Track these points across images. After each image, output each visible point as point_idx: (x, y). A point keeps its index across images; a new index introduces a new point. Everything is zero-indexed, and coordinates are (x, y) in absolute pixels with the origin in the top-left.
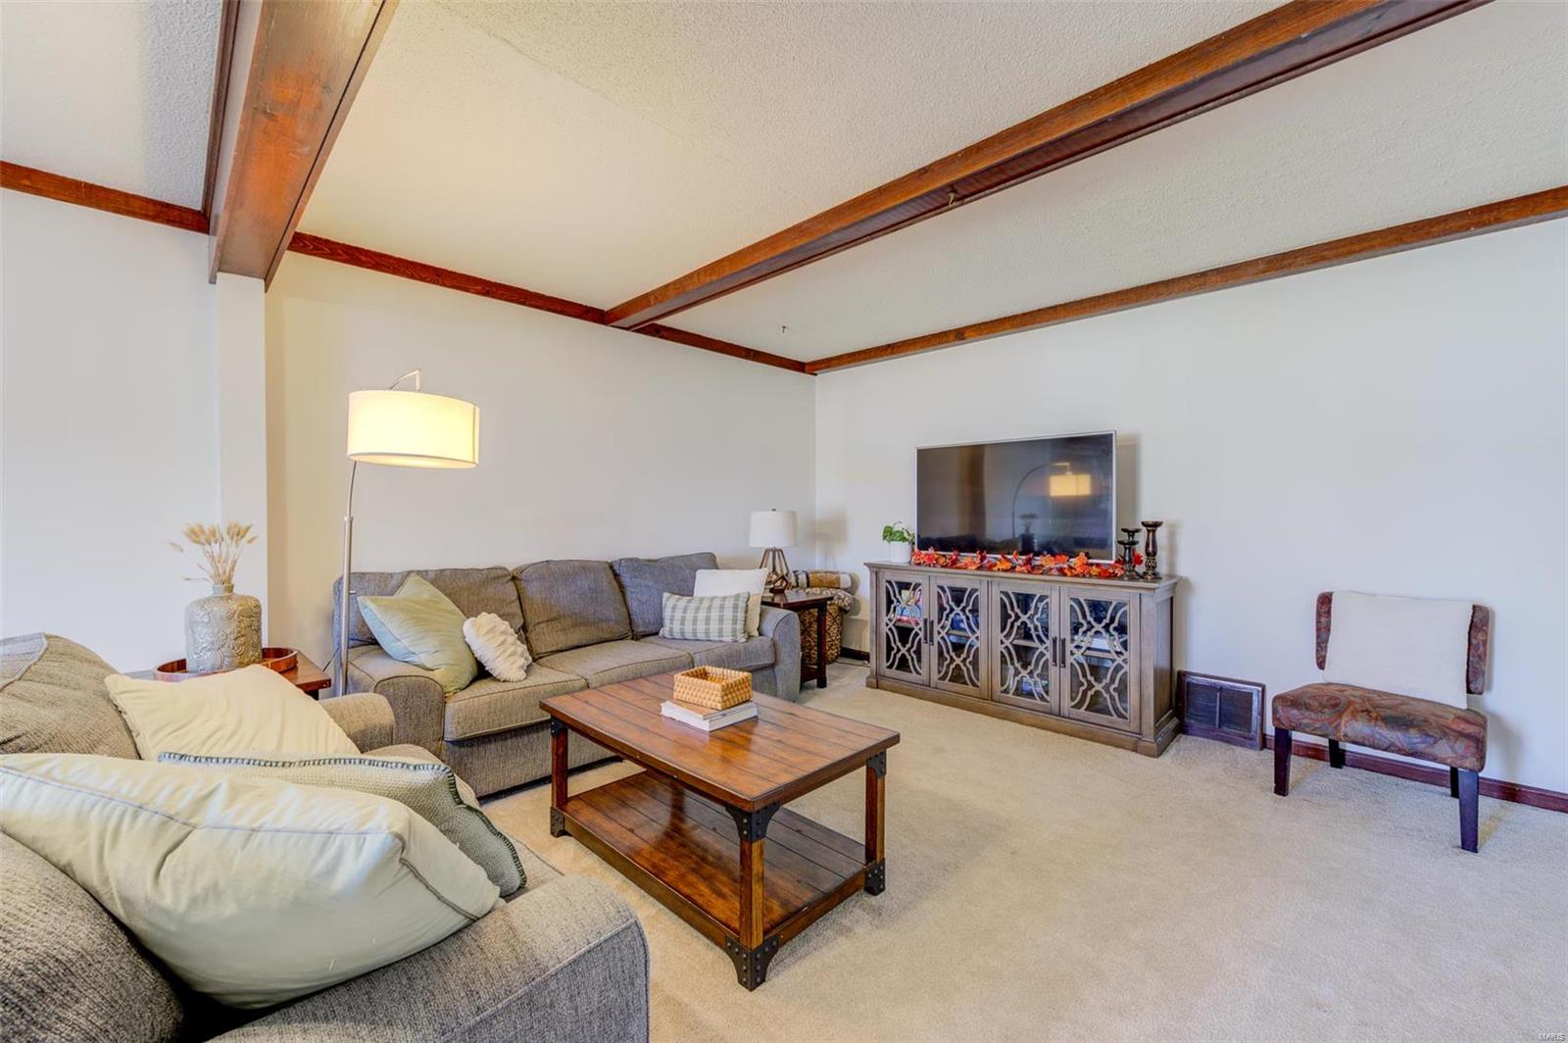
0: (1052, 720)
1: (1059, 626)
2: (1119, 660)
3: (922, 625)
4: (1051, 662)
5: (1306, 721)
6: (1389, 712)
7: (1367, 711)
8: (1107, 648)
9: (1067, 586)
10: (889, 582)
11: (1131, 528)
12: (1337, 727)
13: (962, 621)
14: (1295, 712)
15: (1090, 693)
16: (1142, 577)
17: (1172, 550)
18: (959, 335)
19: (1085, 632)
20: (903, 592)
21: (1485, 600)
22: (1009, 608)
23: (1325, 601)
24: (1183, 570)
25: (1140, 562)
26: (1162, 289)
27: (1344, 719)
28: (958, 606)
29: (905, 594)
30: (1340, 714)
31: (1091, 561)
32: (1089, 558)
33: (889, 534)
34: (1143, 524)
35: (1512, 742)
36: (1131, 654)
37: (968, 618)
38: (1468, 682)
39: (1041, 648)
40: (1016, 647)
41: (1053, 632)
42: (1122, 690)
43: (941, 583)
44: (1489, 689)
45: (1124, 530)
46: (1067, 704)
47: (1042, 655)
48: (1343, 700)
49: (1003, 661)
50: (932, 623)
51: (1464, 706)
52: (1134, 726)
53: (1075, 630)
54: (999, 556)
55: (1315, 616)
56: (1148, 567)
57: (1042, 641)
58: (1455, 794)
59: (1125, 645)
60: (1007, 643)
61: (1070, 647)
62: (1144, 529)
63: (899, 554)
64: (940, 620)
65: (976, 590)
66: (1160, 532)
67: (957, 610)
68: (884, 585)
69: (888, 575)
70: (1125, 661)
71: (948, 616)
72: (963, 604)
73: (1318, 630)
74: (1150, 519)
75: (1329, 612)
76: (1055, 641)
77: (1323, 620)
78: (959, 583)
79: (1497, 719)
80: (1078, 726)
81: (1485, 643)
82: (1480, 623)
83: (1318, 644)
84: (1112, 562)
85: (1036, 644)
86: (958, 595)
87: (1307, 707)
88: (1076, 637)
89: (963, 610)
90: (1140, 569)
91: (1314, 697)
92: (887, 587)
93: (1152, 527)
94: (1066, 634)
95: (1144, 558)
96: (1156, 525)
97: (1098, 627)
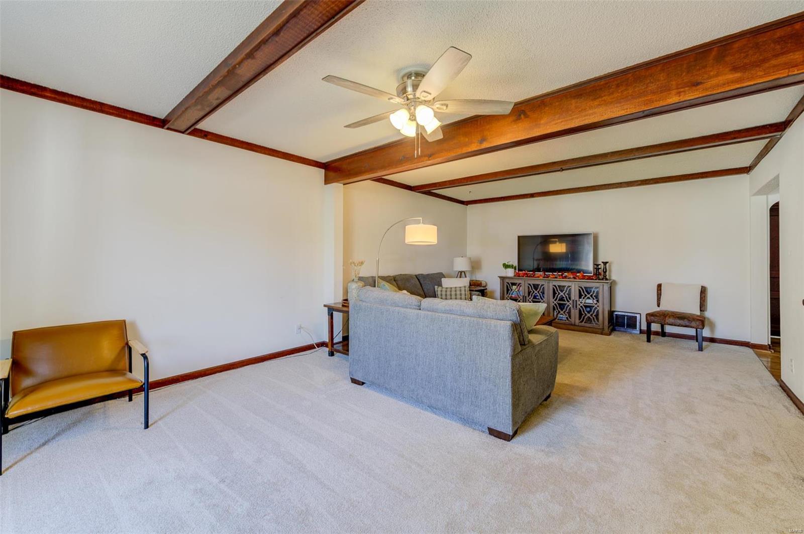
0: (572, 327)
1: (574, 295)
2: (596, 306)
3: (521, 298)
4: (572, 308)
5: (656, 320)
6: (679, 316)
7: (673, 316)
8: (592, 302)
9: (578, 282)
10: (508, 283)
11: (597, 264)
12: (665, 321)
13: (538, 296)
14: (652, 317)
15: (586, 317)
16: (602, 279)
17: (610, 271)
18: (532, 195)
19: (584, 298)
20: (513, 286)
21: (705, 285)
22: (556, 290)
23: (659, 286)
24: (614, 277)
25: (601, 275)
26: (607, 187)
27: (667, 318)
28: (536, 290)
29: (514, 287)
30: (666, 317)
31: (585, 274)
32: (584, 273)
33: (506, 266)
34: (603, 262)
35: (712, 326)
36: (600, 304)
37: (540, 295)
38: (700, 308)
39: (568, 304)
40: (559, 304)
41: (573, 298)
42: (597, 316)
43: (529, 283)
44: (706, 311)
45: (595, 265)
46: (577, 321)
47: (568, 306)
48: (666, 313)
49: (554, 309)
50: (526, 297)
51: (699, 314)
52: (601, 327)
53: (580, 297)
54: (551, 273)
55: (656, 291)
56: (604, 276)
57: (568, 301)
58: (697, 341)
59: (598, 301)
60: (555, 302)
61: (578, 303)
62: (602, 264)
63: (510, 273)
64: (529, 296)
65: (543, 285)
66: (607, 265)
67: (536, 292)
68: (506, 284)
69: (507, 281)
70: (598, 306)
71: (532, 294)
72: (538, 290)
73: (658, 295)
74: (605, 261)
75: (661, 290)
76: (573, 300)
77: (659, 292)
78: (537, 282)
79: (709, 319)
80: (582, 328)
81: (705, 297)
82: (703, 291)
83: (658, 299)
84: (592, 275)
85: (566, 302)
86: (536, 287)
87: (656, 316)
88: (580, 300)
89: (538, 292)
90: (601, 277)
91: (658, 313)
92: (507, 285)
93: (605, 263)
94: (577, 298)
95: (602, 273)
96: (607, 263)
97: (589, 296)
